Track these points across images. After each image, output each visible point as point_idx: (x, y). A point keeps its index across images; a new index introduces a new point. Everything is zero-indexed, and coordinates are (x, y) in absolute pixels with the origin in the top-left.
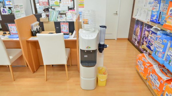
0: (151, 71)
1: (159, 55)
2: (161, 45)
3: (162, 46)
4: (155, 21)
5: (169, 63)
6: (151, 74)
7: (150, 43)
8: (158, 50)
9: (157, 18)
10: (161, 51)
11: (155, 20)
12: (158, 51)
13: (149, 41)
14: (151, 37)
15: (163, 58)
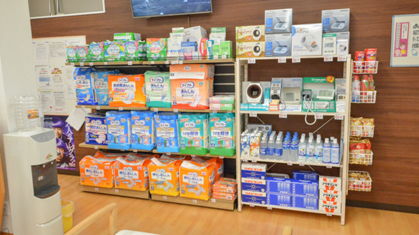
0: (117, 168)
1: (121, 140)
2: (120, 127)
3: (122, 128)
4: (90, 102)
5: (139, 141)
6: (119, 171)
7: (92, 136)
8: (118, 135)
9: (91, 97)
10: (123, 133)
11: (90, 100)
12: (118, 137)
13: (90, 133)
14: (91, 127)
15: (127, 142)
